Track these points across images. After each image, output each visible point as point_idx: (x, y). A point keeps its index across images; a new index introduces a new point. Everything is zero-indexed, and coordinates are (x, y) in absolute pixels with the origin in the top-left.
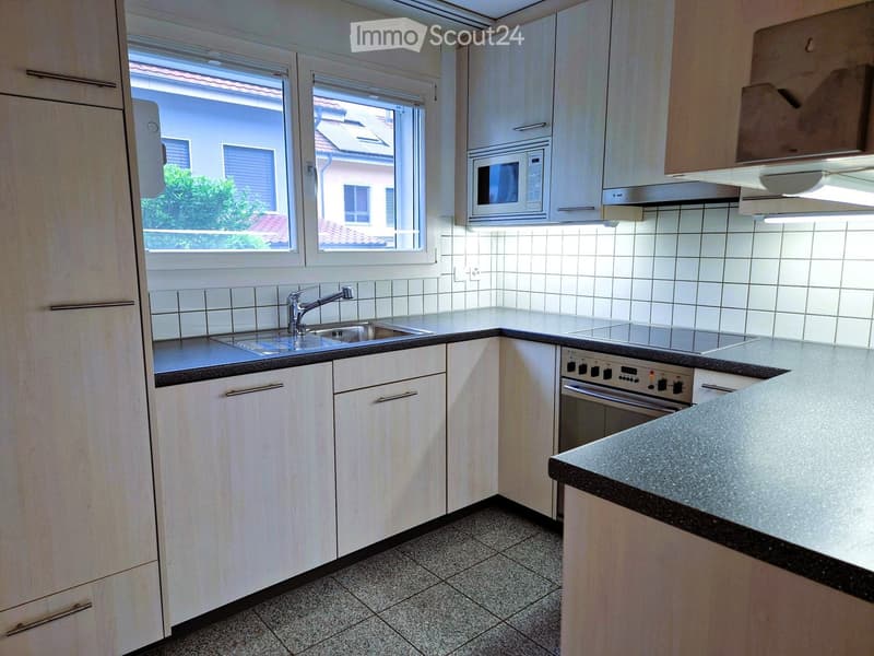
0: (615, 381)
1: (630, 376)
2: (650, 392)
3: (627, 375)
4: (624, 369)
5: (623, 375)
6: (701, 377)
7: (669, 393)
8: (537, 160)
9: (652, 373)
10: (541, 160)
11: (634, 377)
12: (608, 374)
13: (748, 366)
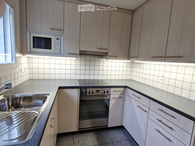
0: (94, 93)
1: (98, 92)
2: (102, 94)
3: (97, 92)
4: (97, 91)
5: (96, 92)
6: (112, 89)
7: (106, 93)
8: (58, 39)
9: (103, 90)
10: (60, 39)
11: (99, 92)
12: (93, 93)
13: (120, 86)
